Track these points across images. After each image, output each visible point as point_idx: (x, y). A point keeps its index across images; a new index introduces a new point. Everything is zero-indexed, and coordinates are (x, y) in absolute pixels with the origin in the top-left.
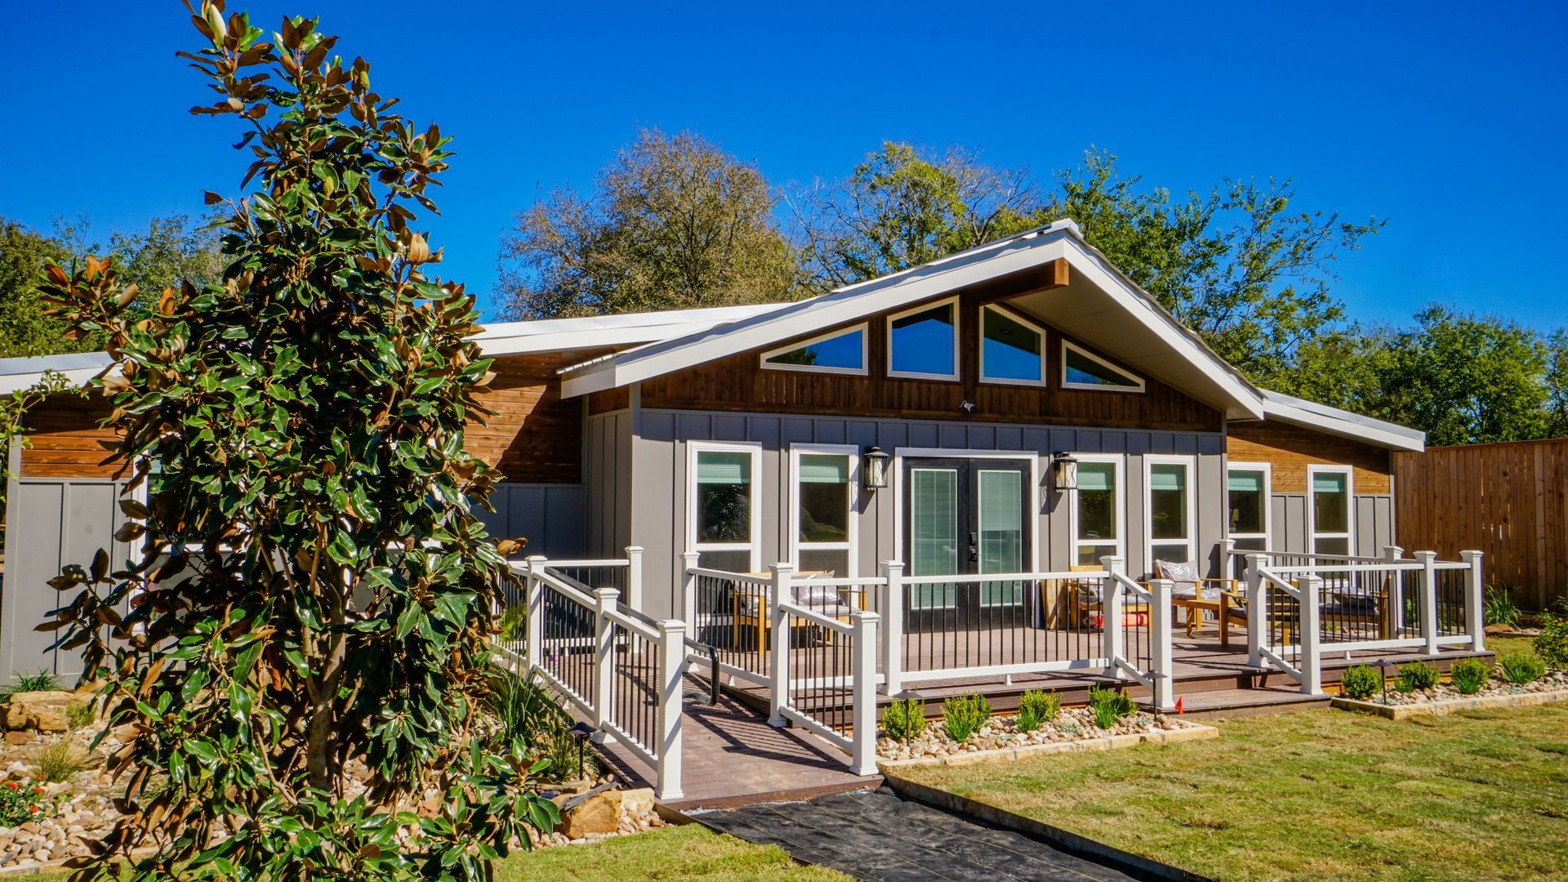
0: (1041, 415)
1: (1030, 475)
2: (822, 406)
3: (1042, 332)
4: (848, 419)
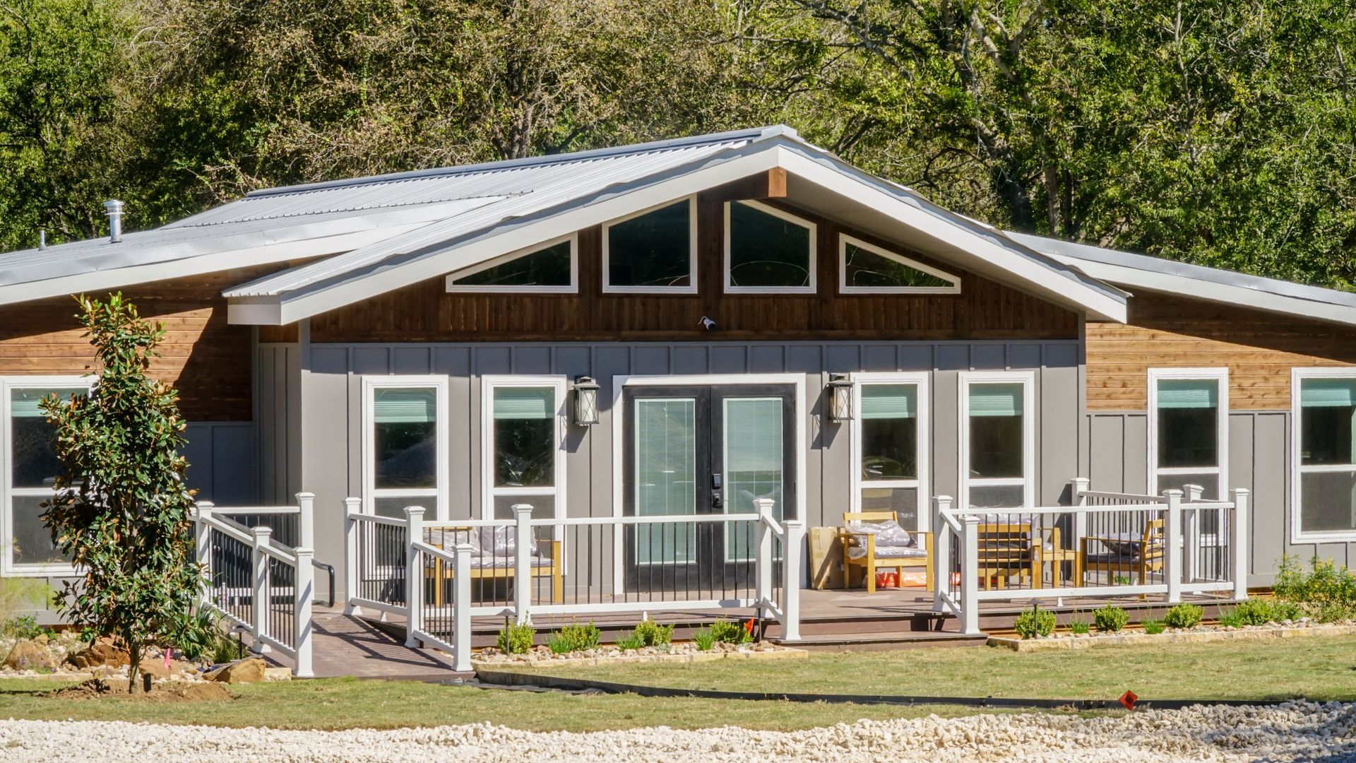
0: (810, 328)
1: (794, 403)
2: (521, 331)
3: (812, 227)
4: (553, 345)
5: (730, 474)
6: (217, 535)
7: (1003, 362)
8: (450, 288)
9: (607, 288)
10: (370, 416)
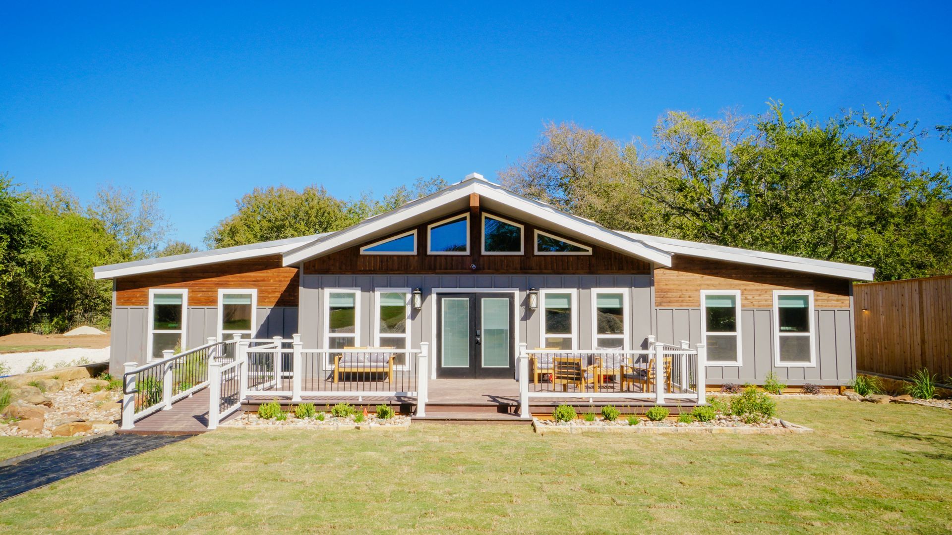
0: (521, 269)
1: (514, 301)
2: (392, 270)
3: (519, 226)
4: (406, 276)
5: (485, 330)
7: (613, 284)
8: (362, 253)
9: (430, 252)
10: (327, 304)
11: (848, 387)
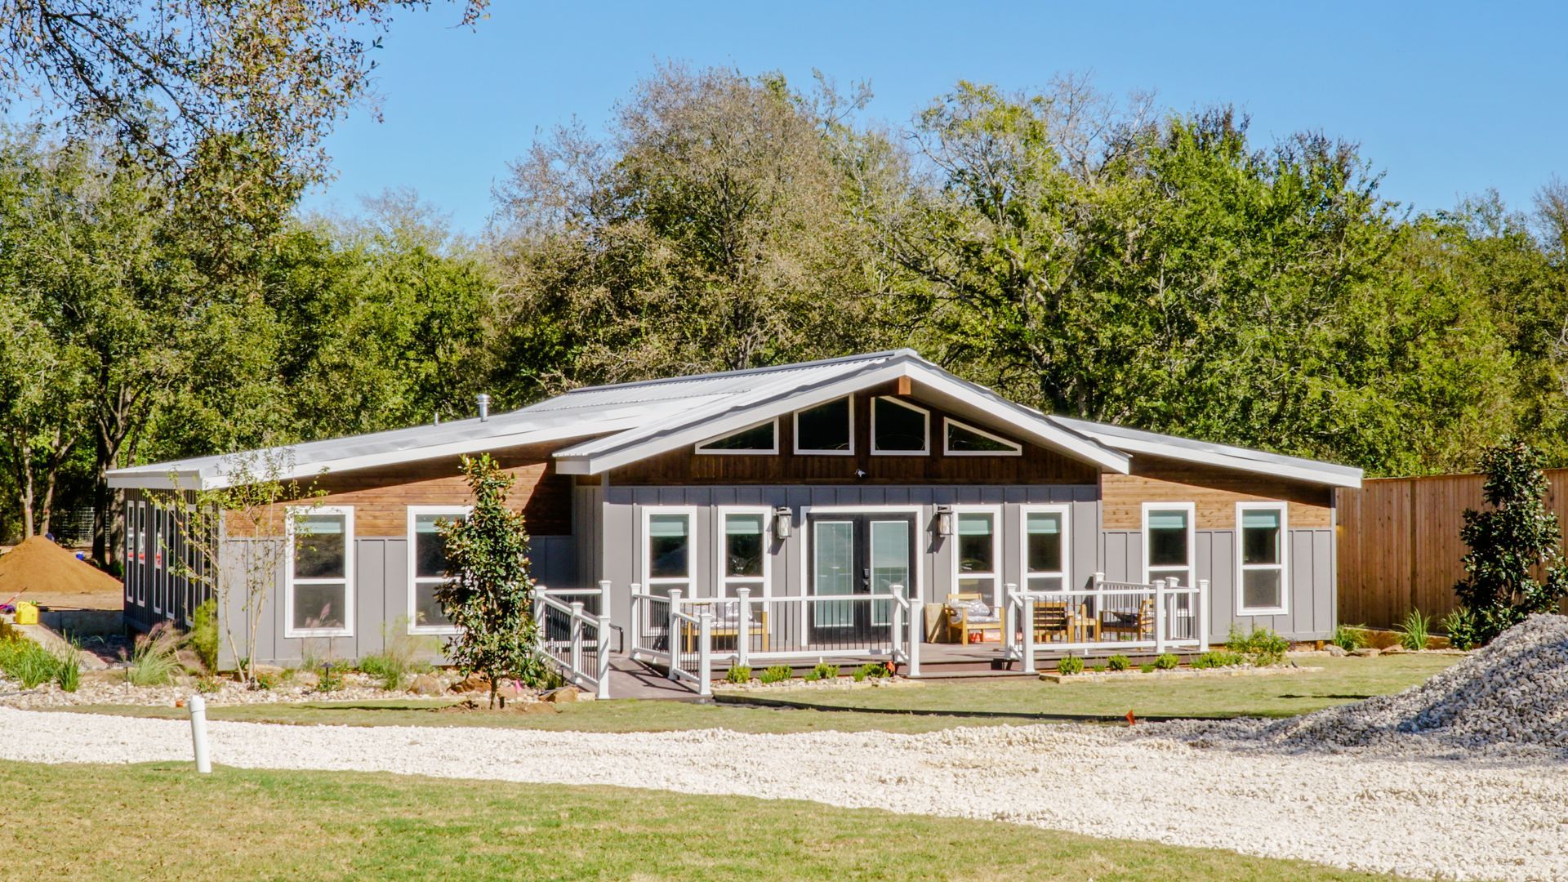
0: (925, 476)
1: (915, 525)
2: (742, 478)
3: (926, 413)
4: (763, 487)
5: (875, 569)
6: (548, 608)
7: (1049, 498)
8: (698, 451)
9: (797, 451)
10: (647, 533)
11: (1327, 642)
